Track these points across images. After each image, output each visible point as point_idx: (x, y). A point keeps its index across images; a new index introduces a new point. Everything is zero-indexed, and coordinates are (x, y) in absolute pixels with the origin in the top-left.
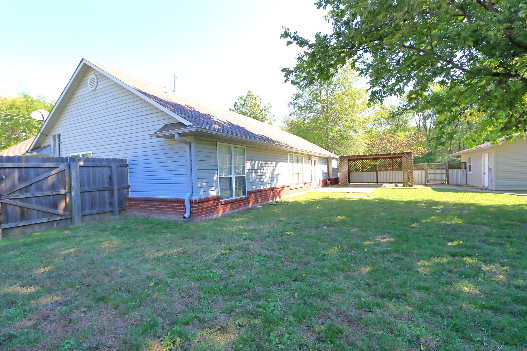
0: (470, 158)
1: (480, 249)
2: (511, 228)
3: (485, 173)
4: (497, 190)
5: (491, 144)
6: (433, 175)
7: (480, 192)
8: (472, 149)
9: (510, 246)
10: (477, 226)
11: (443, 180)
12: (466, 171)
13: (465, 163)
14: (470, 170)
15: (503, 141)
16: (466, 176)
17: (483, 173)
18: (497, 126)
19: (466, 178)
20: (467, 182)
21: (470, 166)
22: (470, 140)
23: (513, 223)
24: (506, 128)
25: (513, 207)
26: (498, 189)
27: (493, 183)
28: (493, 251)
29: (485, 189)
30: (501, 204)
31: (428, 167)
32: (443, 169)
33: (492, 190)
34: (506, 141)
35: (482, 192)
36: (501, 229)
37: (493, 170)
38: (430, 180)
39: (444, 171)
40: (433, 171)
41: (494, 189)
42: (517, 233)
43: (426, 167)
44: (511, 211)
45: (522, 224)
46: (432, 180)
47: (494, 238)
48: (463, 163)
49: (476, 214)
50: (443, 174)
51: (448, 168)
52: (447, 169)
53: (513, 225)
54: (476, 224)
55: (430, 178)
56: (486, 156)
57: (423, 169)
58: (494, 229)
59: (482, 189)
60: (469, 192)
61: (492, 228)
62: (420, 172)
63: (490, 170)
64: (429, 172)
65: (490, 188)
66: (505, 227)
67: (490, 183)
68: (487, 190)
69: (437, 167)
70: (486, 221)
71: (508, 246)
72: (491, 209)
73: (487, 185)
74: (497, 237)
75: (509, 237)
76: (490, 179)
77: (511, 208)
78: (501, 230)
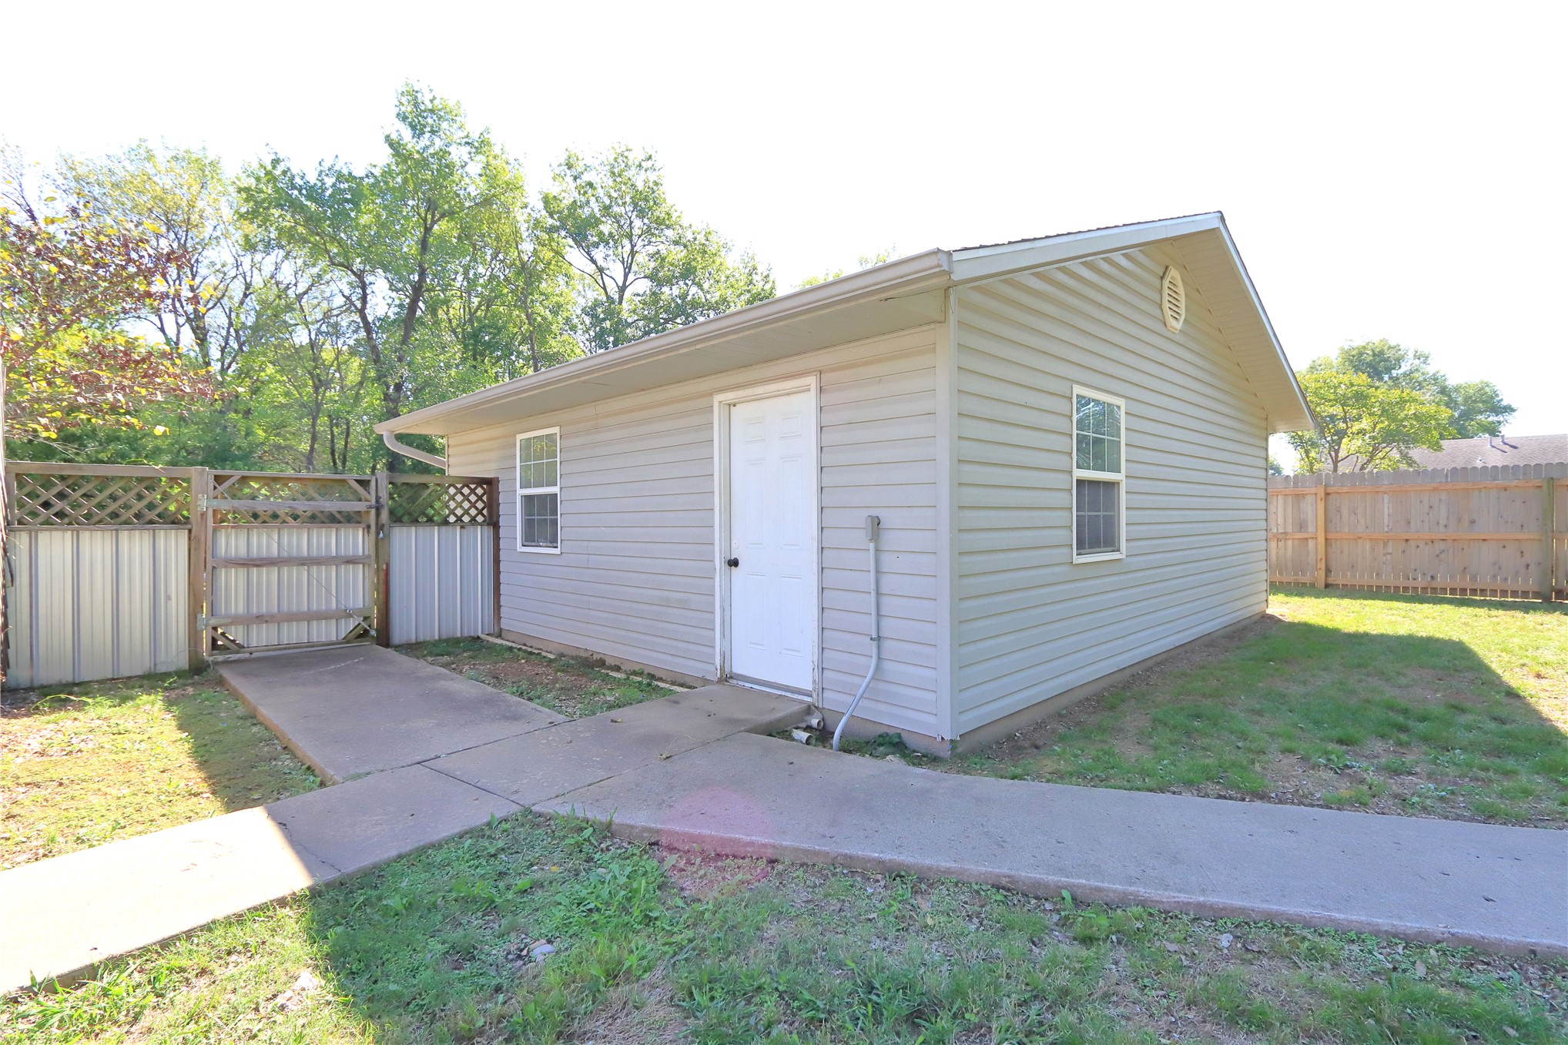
3: (732, 563)
6: (268, 577)
11: (348, 615)
12: (498, 540)
14: (541, 532)
16: (497, 575)
17: (719, 562)
19: (497, 589)
31: (225, 505)
32: (350, 519)
38: (236, 620)
39: (357, 541)
40: (265, 542)
43: (203, 503)
46: (260, 619)
50: (351, 561)
51: (385, 515)
52: (380, 527)
55: (238, 607)
57: (174, 521)
62: (136, 544)
64: (231, 543)
69: (303, 507)
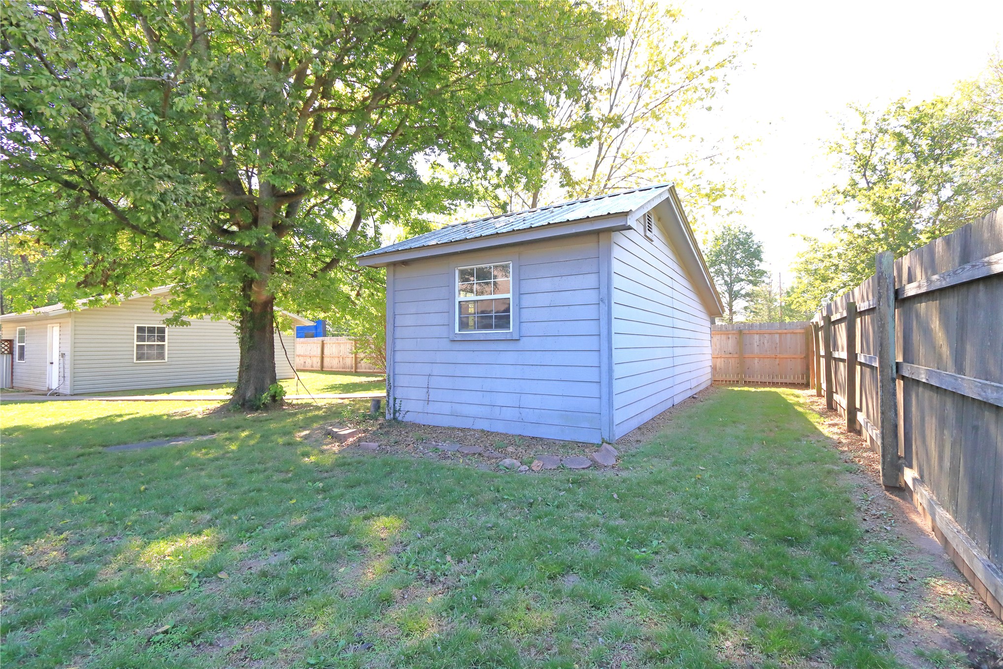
0: (22, 332)
1: (20, 516)
2: (86, 461)
3: (52, 363)
4: (75, 395)
5: (64, 308)
7: (39, 402)
8: (24, 313)
9: (79, 493)
10: (20, 471)
12: (12, 358)
13: (11, 342)
14: (22, 356)
15: (84, 304)
16: (12, 369)
17: (48, 363)
18: (75, 277)
19: (12, 372)
20: (14, 381)
21: (22, 348)
22: (19, 294)
23: (92, 450)
24: (86, 283)
25: (98, 422)
26: (76, 392)
27: (68, 382)
28: (45, 511)
29: (52, 395)
30: (76, 419)
33: (66, 395)
34: (90, 306)
35: (43, 401)
36: (69, 465)
37: (68, 358)
41: (68, 392)
42: (94, 467)
44: (92, 430)
45: (105, 450)
47: (54, 486)
48: (6, 341)
49: (24, 446)
53: (89, 454)
54: (19, 468)
56: (56, 329)
58: (54, 469)
59: (46, 395)
60: (16, 402)
61: (52, 468)
63: (62, 357)
65: (61, 391)
66: (76, 460)
67: (61, 382)
68: (55, 395)
70: (41, 457)
71: (76, 493)
72: (57, 432)
73: (54, 386)
74: (58, 483)
75: (80, 478)
76: (62, 374)
77: (92, 424)
78: (69, 468)
